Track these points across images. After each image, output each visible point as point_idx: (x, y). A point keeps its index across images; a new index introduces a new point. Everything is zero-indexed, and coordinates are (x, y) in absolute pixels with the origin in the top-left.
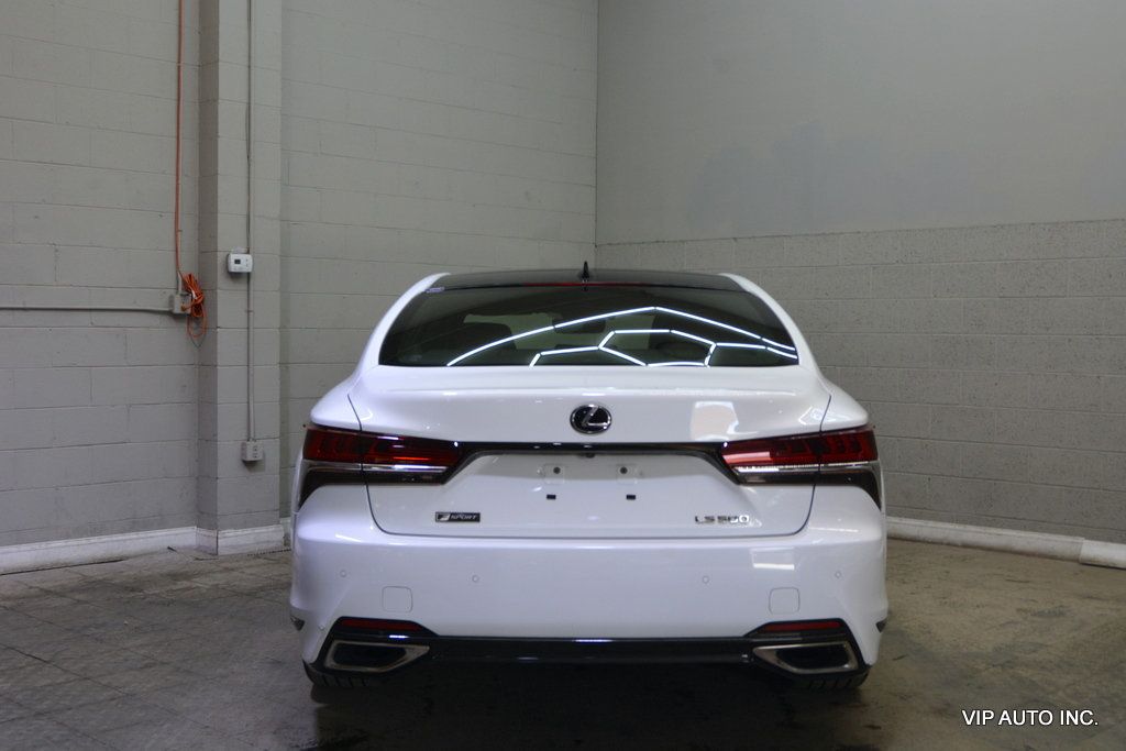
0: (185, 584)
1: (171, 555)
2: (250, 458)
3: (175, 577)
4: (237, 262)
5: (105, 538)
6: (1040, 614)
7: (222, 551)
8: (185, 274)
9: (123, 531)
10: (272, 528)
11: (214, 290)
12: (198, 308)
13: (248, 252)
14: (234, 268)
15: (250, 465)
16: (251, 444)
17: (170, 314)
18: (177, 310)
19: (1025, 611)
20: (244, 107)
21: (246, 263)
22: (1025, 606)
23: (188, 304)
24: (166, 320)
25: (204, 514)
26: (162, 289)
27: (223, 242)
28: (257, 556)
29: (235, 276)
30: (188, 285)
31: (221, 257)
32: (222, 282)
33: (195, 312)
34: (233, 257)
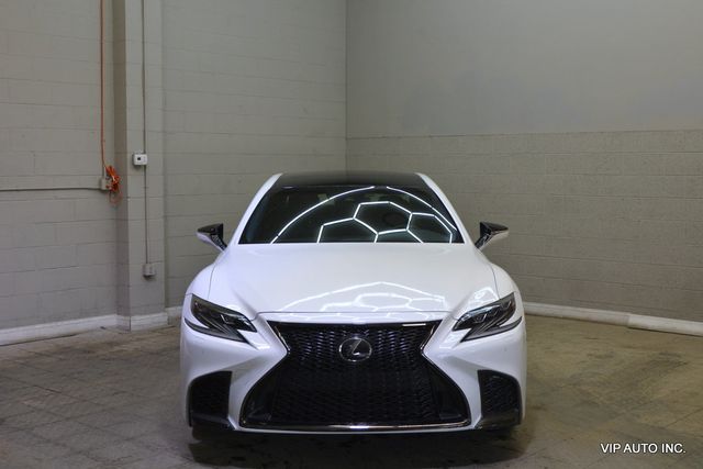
0: (117, 348)
1: (104, 331)
2: (148, 274)
3: (111, 344)
4: (139, 159)
5: (66, 322)
6: (600, 357)
7: (132, 329)
8: (108, 166)
9: (75, 318)
10: (161, 315)
11: (125, 175)
12: (115, 186)
13: (144, 153)
14: (137, 162)
15: (148, 278)
16: (148, 266)
17: (100, 190)
18: (104, 188)
19: (591, 355)
20: (141, 66)
21: (144, 159)
22: (592, 352)
23: (110, 184)
24: (98, 194)
25: (122, 307)
26: (94, 175)
27: (130, 147)
28: (154, 331)
29: (137, 167)
30: (109, 173)
31: (129, 156)
32: (130, 171)
33: (114, 189)
34: (137, 156)
